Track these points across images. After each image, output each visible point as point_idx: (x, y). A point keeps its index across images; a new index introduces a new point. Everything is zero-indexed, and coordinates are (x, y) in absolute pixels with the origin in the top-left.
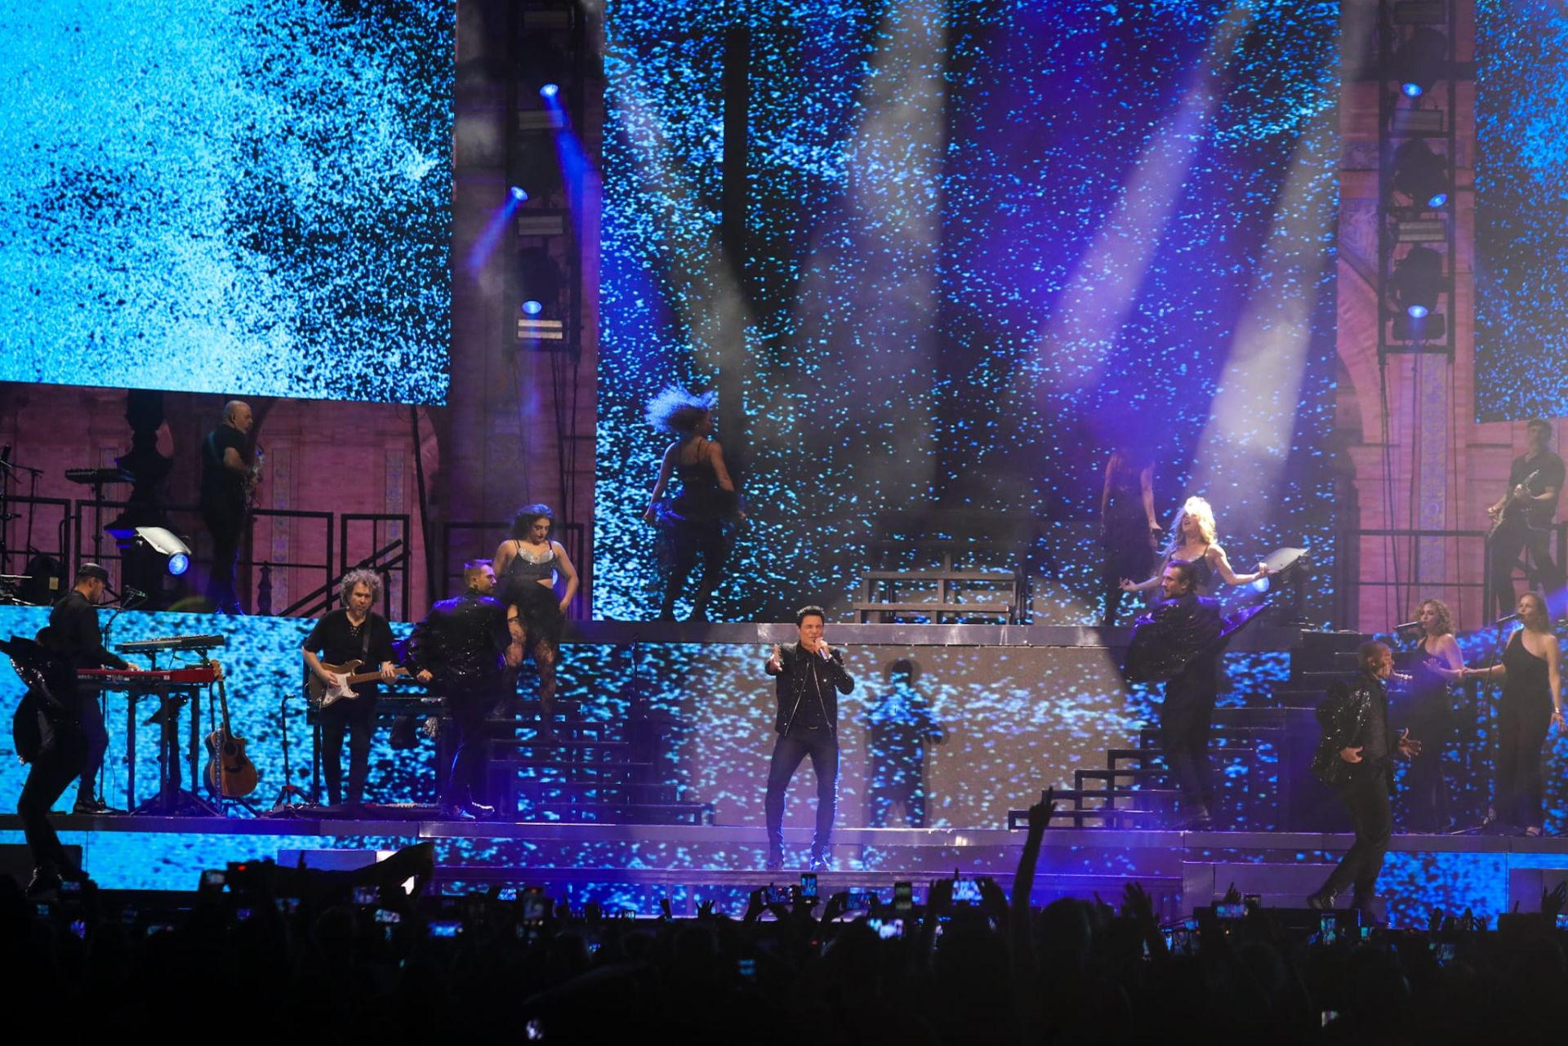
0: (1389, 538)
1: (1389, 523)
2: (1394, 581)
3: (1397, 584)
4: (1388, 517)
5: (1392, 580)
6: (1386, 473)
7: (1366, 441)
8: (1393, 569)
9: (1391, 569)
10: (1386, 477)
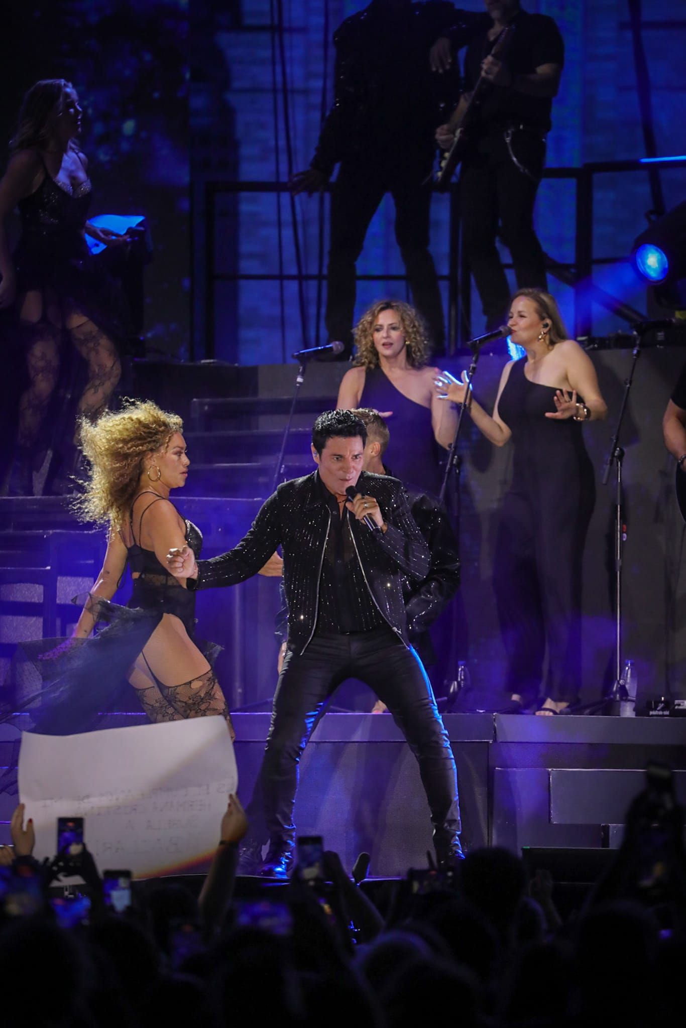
0: (285, 197)
1: (284, 167)
2: (294, 271)
3: (301, 278)
4: (283, 158)
5: (291, 269)
6: (279, 78)
7: (248, 21)
8: (292, 250)
9: (289, 252)
10: (279, 86)
